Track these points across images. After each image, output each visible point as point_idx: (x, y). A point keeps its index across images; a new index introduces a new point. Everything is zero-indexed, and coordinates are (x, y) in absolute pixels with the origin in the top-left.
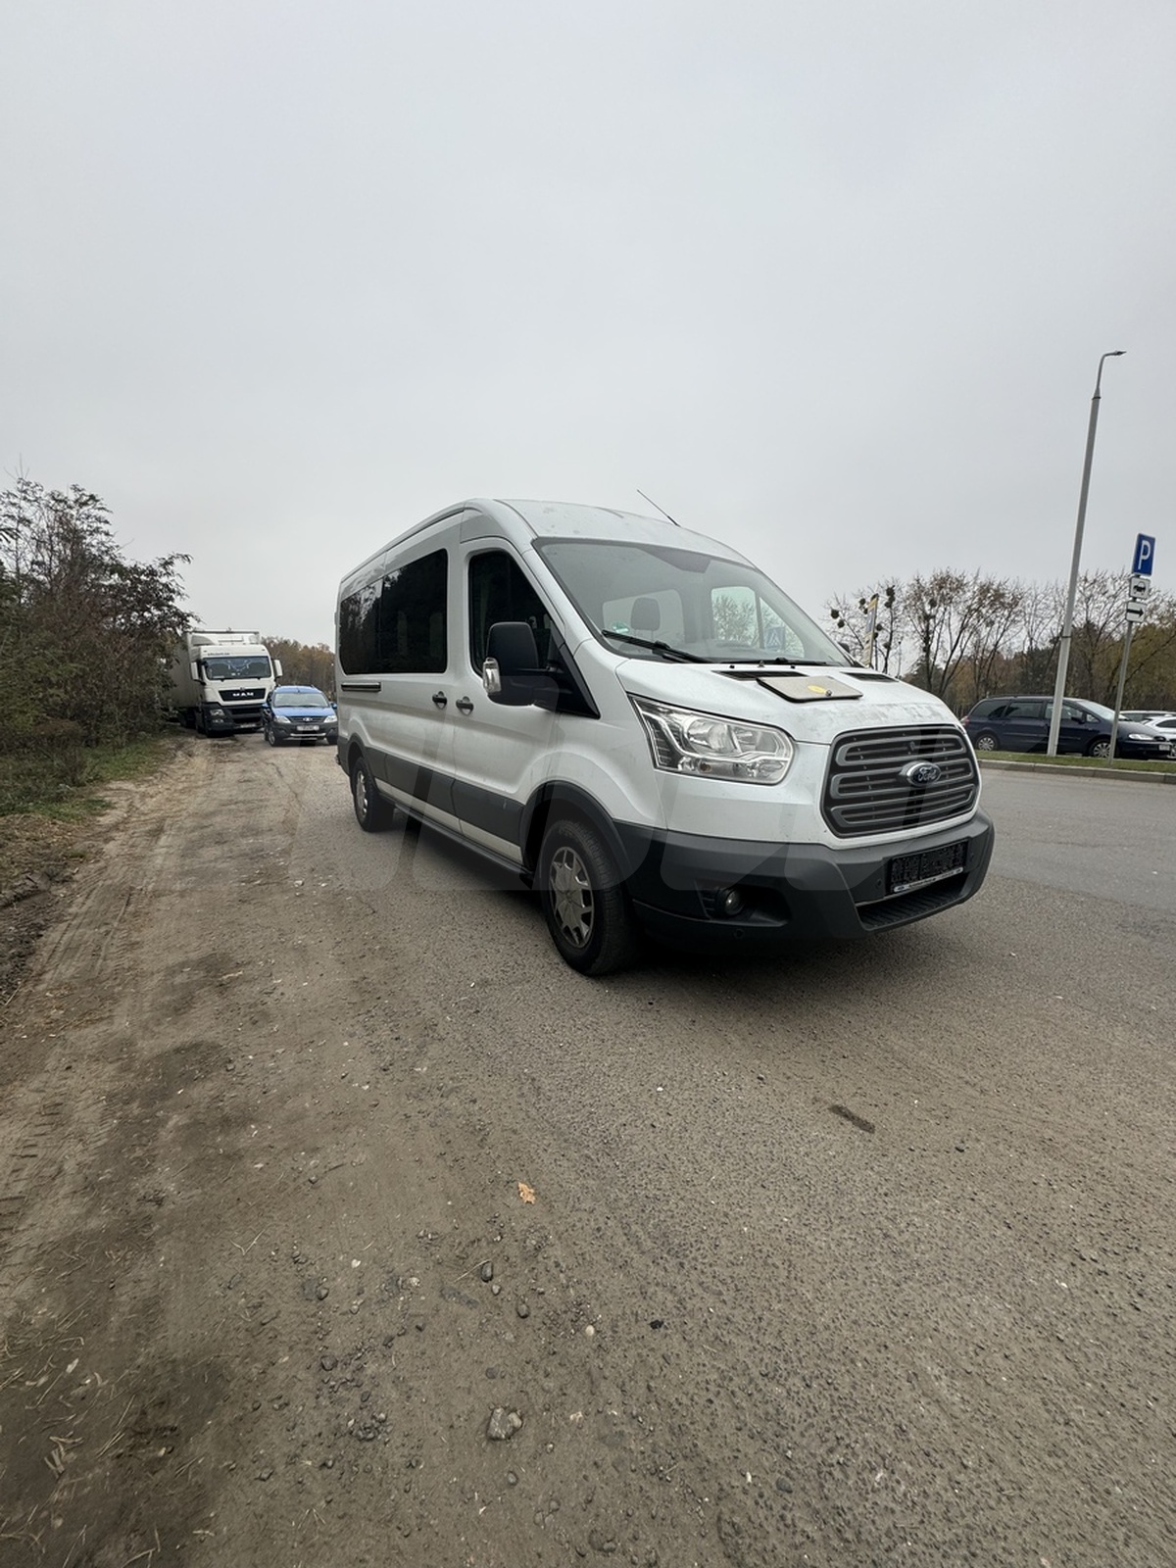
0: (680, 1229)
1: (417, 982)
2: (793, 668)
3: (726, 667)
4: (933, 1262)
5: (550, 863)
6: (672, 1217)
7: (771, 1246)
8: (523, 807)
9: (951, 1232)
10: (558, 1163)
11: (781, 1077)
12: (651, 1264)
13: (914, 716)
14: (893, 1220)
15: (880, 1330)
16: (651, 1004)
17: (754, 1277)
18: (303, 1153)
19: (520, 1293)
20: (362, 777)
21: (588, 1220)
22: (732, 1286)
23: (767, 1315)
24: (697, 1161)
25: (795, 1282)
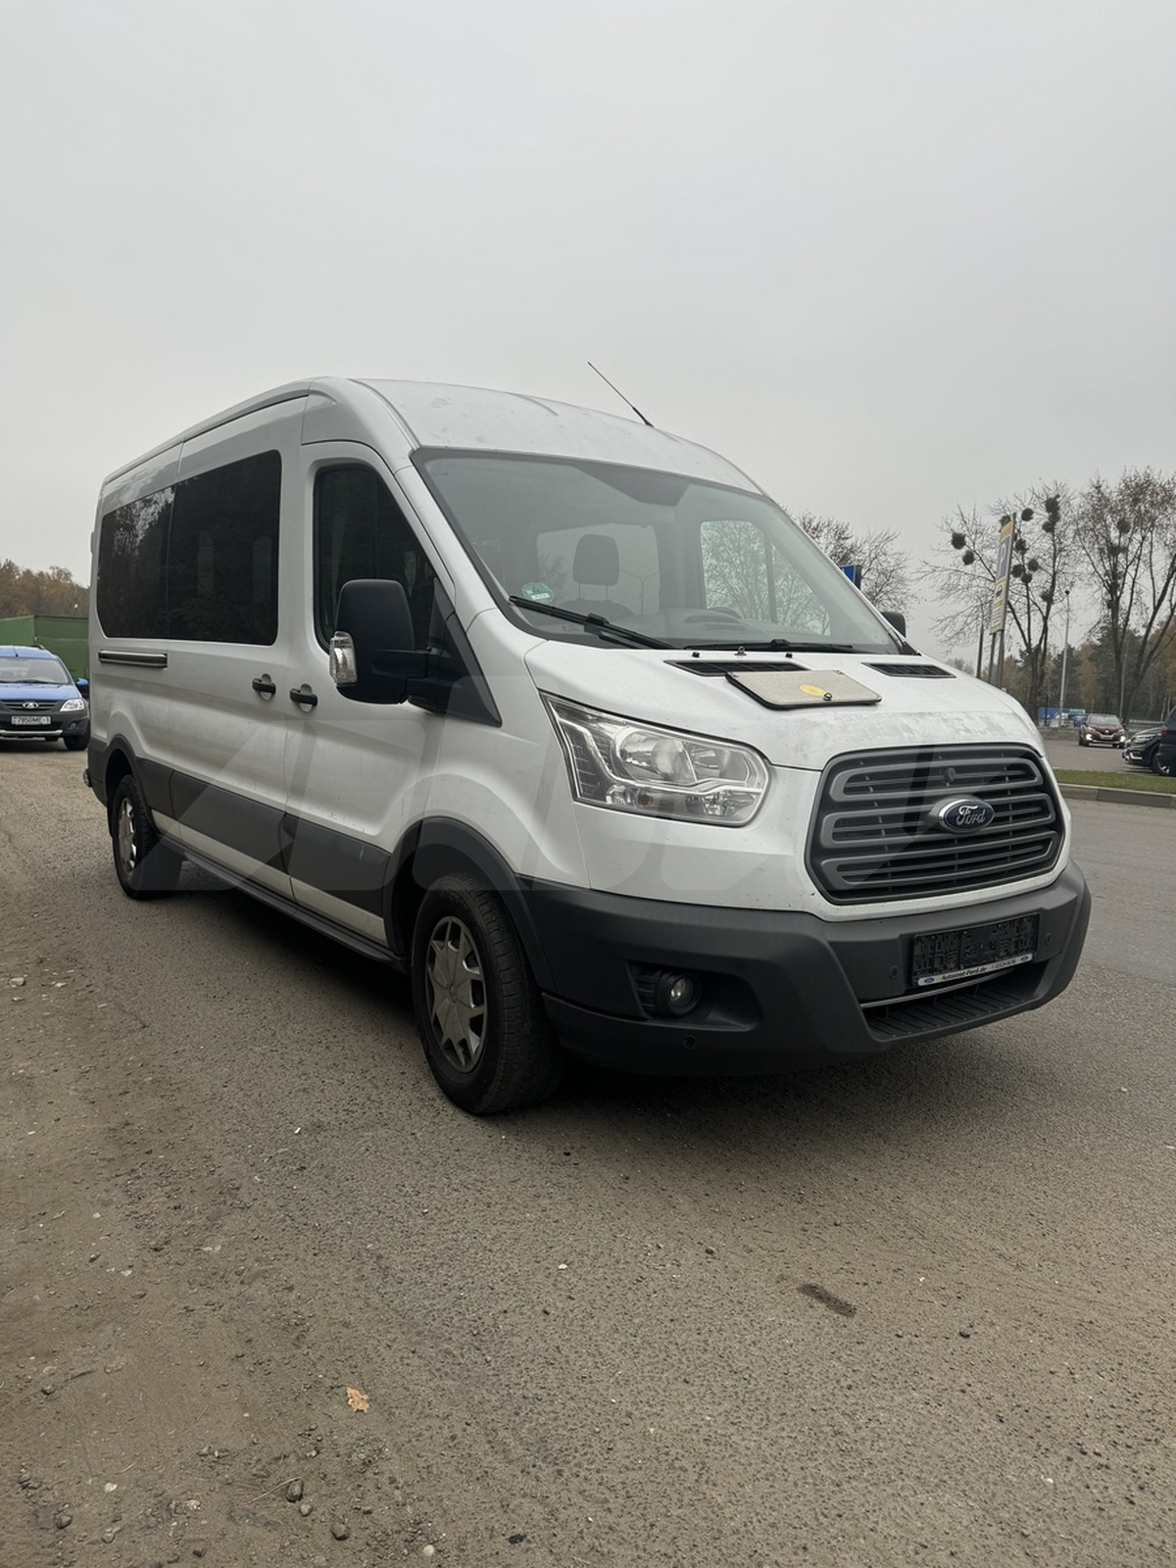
0: (565, 1432)
1: (211, 1128)
2: (789, 656)
3: (686, 655)
4: (890, 1461)
5: (426, 942)
6: (555, 1419)
7: (683, 1447)
8: (389, 857)
9: (923, 1427)
10: (406, 1361)
11: (739, 1250)
12: (519, 1473)
13: (958, 731)
14: (851, 1416)
15: (803, 1532)
16: (568, 1154)
17: (653, 1482)
18: (33, 1358)
19: (339, 1514)
20: (129, 808)
21: (440, 1428)
22: (623, 1492)
23: (662, 1521)
24: (600, 1354)
25: (705, 1486)
